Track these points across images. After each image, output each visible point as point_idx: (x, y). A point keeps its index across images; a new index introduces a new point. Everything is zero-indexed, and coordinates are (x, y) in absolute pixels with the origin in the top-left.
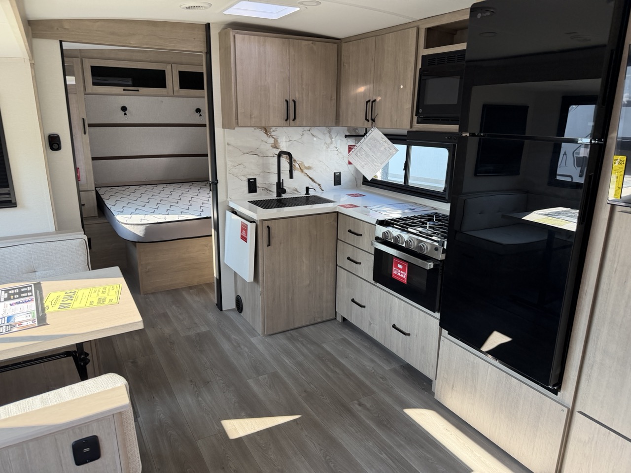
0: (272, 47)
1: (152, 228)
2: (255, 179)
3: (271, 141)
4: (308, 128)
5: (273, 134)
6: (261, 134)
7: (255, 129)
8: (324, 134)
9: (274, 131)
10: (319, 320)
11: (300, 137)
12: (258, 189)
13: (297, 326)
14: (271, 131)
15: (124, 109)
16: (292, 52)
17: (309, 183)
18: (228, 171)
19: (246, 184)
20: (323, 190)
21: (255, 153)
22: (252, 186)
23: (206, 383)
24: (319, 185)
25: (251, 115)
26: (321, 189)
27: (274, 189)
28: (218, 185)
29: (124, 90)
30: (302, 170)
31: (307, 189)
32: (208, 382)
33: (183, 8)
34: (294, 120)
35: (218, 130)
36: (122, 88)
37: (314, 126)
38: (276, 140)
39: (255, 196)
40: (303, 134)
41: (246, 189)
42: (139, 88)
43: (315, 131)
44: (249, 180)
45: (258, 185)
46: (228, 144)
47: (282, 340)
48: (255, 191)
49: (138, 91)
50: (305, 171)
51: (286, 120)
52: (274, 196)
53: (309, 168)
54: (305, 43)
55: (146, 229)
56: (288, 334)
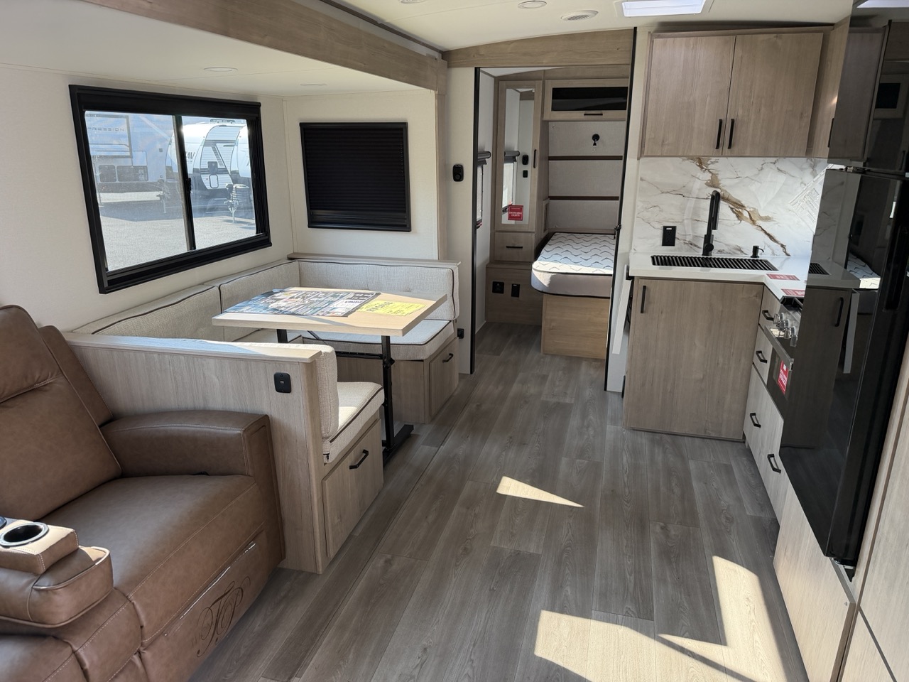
0: (705, 51)
1: (558, 278)
2: (674, 228)
3: (707, 176)
4: (773, 160)
5: (710, 167)
6: (692, 167)
7: (683, 160)
8: (802, 169)
9: (712, 163)
10: (713, 435)
11: (756, 172)
12: (677, 241)
13: (676, 430)
14: (709, 163)
15: (596, 137)
16: (739, 52)
17: (761, 241)
18: (636, 213)
19: (660, 233)
20: (788, 255)
21: (682, 192)
22: (669, 236)
23: (522, 444)
24: (782, 246)
25: (663, 141)
26: (785, 252)
27: (701, 243)
28: (621, 231)
29: (585, 115)
30: (753, 221)
31: (756, 249)
32: (524, 444)
33: (565, 19)
34: (730, 146)
35: (631, 161)
36: (584, 112)
37: (785, 157)
38: (714, 176)
39: (671, 251)
40: (762, 169)
41: (659, 240)
42: (603, 112)
43: (785, 164)
44: (665, 228)
45: (677, 235)
46: (642, 179)
47: (644, 440)
48: (673, 244)
49: (602, 115)
50: (759, 222)
51: (718, 147)
52: (699, 253)
53: (767, 219)
54: (762, 38)
55: (552, 278)
56: (658, 437)
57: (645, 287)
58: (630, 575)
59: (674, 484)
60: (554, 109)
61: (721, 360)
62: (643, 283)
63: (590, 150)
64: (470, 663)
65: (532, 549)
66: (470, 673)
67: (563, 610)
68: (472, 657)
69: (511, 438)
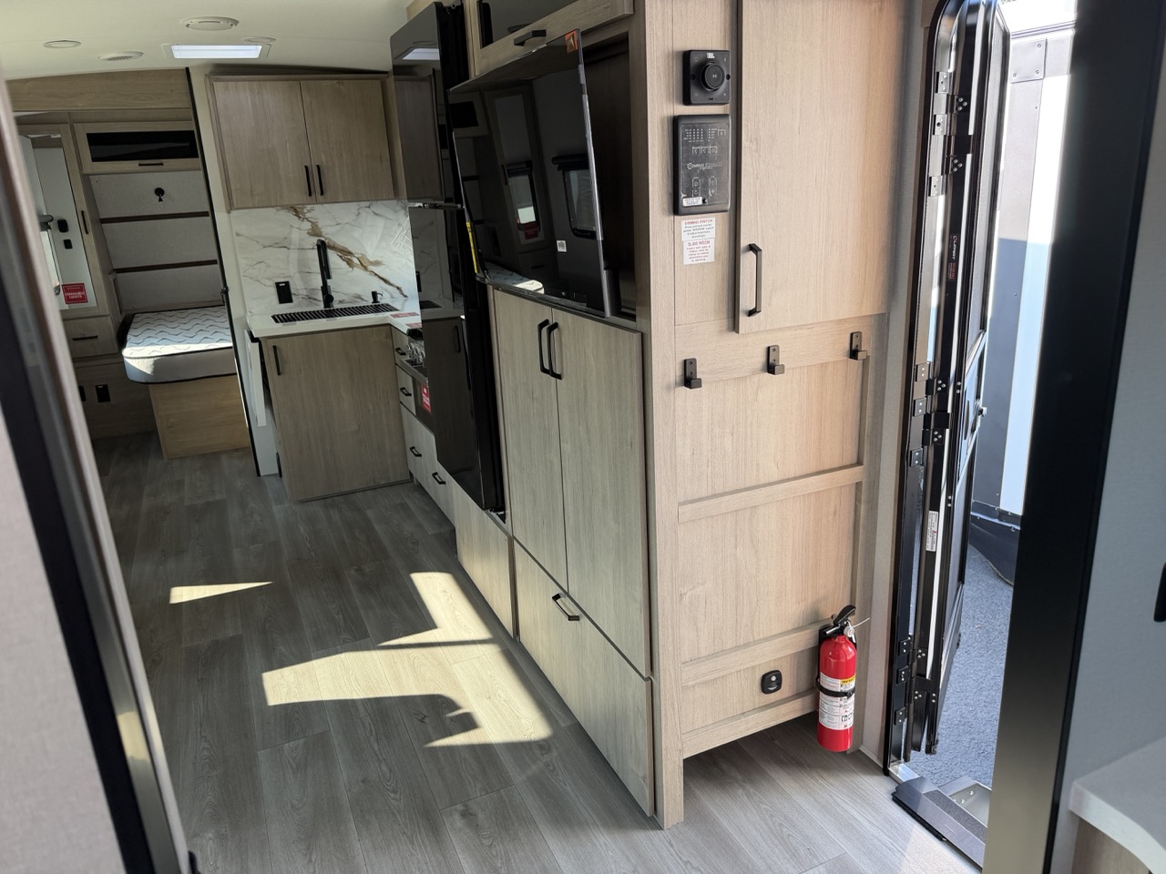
0: (272, 96)
1: (161, 363)
2: (287, 283)
3: (307, 225)
4: (367, 204)
5: (308, 215)
6: (289, 217)
7: (278, 210)
8: (396, 212)
9: (309, 211)
10: (383, 482)
11: (355, 217)
12: (294, 297)
13: (346, 489)
14: (305, 211)
15: (159, 192)
16: (307, 99)
17: (377, 286)
18: (241, 272)
19: (274, 291)
20: (406, 296)
21: (284, 245)
22: (284, 293)
24: (398, 288)
25: (251, 192)
26: (403, 294)
27: (320, 296)
28: (230, 293)
29: (140, 165)
30: (365, 267)
31: (374, 294)
33: (104, 60)
34: (322, 194)
35: (220, 216)
36: (138, 162)
37: (377, 200)
38: (314, 225)
39: (290, 307)
40: (359, 214)
41: (275, 298)
42: (163, 161)
43: (379, 207)
44: (277, 284)
45: (292, 291)
46: (238, 235)
47: (316, 508)
48: (291, 301)
49: (162, 164)
50: (371, 268)
51: (310, 195)
52: (321, 307)
53: (377, 263)
54: (327, 84)
55: (155, 364)
56: (329, 501)
57: (275, 347)
58: (338, 615)
59: (357, 534)
60: (94, 160)
61: (371, 407)
62: (272, 342)
63: (156, 207)
64: (203, 739)
65: (231, 633)
66: (206, 745)
67: (282, 665)
68: (203, 734)
69: (163, 551)
